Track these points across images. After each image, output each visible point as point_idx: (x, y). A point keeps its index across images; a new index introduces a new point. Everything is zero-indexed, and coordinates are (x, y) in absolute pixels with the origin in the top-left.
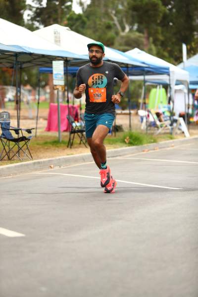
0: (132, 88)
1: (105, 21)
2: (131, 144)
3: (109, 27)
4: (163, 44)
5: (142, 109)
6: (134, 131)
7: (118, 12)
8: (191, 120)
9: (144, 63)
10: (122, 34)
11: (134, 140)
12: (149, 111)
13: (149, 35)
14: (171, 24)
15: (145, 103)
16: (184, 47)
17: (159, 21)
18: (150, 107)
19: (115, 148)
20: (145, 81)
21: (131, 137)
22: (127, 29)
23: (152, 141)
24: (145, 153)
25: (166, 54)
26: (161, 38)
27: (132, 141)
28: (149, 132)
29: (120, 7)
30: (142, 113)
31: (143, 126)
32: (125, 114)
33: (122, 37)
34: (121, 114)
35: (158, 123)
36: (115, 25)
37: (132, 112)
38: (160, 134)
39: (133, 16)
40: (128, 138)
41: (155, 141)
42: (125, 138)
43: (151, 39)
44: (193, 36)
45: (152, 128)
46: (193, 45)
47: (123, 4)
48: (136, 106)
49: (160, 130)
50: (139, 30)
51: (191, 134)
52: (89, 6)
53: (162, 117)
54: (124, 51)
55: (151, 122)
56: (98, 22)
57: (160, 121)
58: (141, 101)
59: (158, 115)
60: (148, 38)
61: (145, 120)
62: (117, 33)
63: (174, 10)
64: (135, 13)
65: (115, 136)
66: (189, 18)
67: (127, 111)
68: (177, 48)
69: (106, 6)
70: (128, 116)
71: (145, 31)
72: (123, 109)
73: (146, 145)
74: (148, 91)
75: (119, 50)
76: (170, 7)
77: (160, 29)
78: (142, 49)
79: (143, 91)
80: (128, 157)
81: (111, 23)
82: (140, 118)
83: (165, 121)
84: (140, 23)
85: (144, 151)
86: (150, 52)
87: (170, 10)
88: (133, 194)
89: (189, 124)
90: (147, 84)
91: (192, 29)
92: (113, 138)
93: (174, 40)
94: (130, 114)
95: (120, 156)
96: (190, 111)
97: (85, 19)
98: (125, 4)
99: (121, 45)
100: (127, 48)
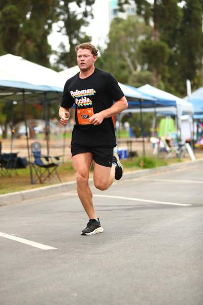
0: (144, 119)
1: (120, 62)
2: (145, 167)
3: (123, 67)
4: (170, 81)
5: (154, 136)
6: (147, 156)
7: (130, 55)
8: (197, 145)
9: (154, 97)
10: (135, 73)
11: (148, 164)
12: (160, 139)
13: (158, 73)
14: (176, 63)
15: (156, 132)
16: (189, 83)
17: (166, 61)
18: (160, 134)
19: (132, 171)
20: (155, 113)
21: (145, 161)
22: (139, 68)
23: (163, 164)
24: (158, 174)
25: (173, 89)
26: (168, 75)
27: (146, 165)
28: (160, 156)
29: (132, 50)
30: (154, 140)
31: (155, 151)
32: (139, 142)
33: (135, 76)
34: (136, 141)
35: (168, 148)
36: (128, 66)
37: (146, 139)
38: (169, 158)
39: (143, 58)
40: (142, 162)
41: (165, 164)
42: (140, 162)
43: (160, 77)
44: (195, 73)
45: (163, 153)
46: (196, 81)
47: (134, 48)
48: (148, 134)
49: (170, 155)
50: (149, 69)
51: (196, 158)
52: (106, 50)
53: (171, 143)
54: (137, 87)
55: (162, 148)
56: (114, 63)
57: (170, 146)
58: (152, 130)
59: (168, 141)
60: (157, 76)
61: (156, 146)
62: (130, 73)
63: (179, 52)
64: (145, 55)
65: (131, 160)
66: (192, 58)
67: (141, 139)
68: (182, 84)
69: (120, 49)
70: (142, 144)
71: (155, 70)
72: (137, 137)
73: (157, 168)
74: (158, 121)
75: (132, 86)
76: (174, 49)
77: (167, 68)
78: (152, 85)
79: (154, 122)
80: (143, 179)
81: (125, 64)
82: (152, 145)
83: (174, 146)
84: (150, 63)
85: (156, 173)
86: (159, 87)
87: (176, 51)
88: (149, 211)
89: (194, 148)
90: (158, 115)
91: (194, 67)
92: (129, 162)
93: (179, 77)
94: (143, 142)
95: (136, 177)
96: (195, 138)
97: (102, 61)
98: (137, 47)
99: (133, 82)
100: (138, 84)
